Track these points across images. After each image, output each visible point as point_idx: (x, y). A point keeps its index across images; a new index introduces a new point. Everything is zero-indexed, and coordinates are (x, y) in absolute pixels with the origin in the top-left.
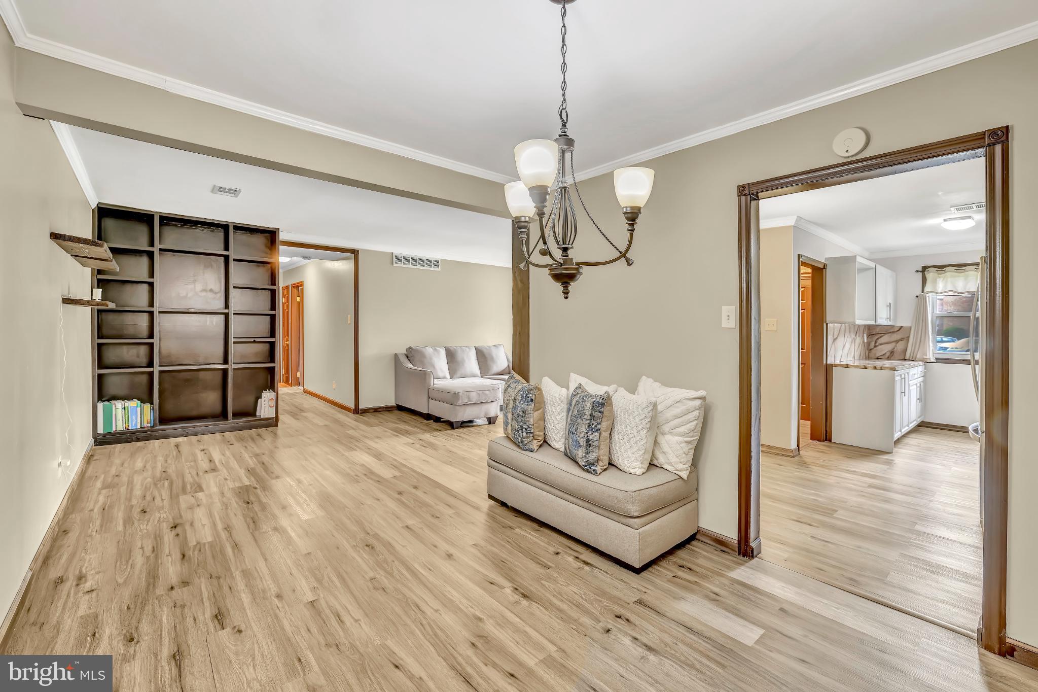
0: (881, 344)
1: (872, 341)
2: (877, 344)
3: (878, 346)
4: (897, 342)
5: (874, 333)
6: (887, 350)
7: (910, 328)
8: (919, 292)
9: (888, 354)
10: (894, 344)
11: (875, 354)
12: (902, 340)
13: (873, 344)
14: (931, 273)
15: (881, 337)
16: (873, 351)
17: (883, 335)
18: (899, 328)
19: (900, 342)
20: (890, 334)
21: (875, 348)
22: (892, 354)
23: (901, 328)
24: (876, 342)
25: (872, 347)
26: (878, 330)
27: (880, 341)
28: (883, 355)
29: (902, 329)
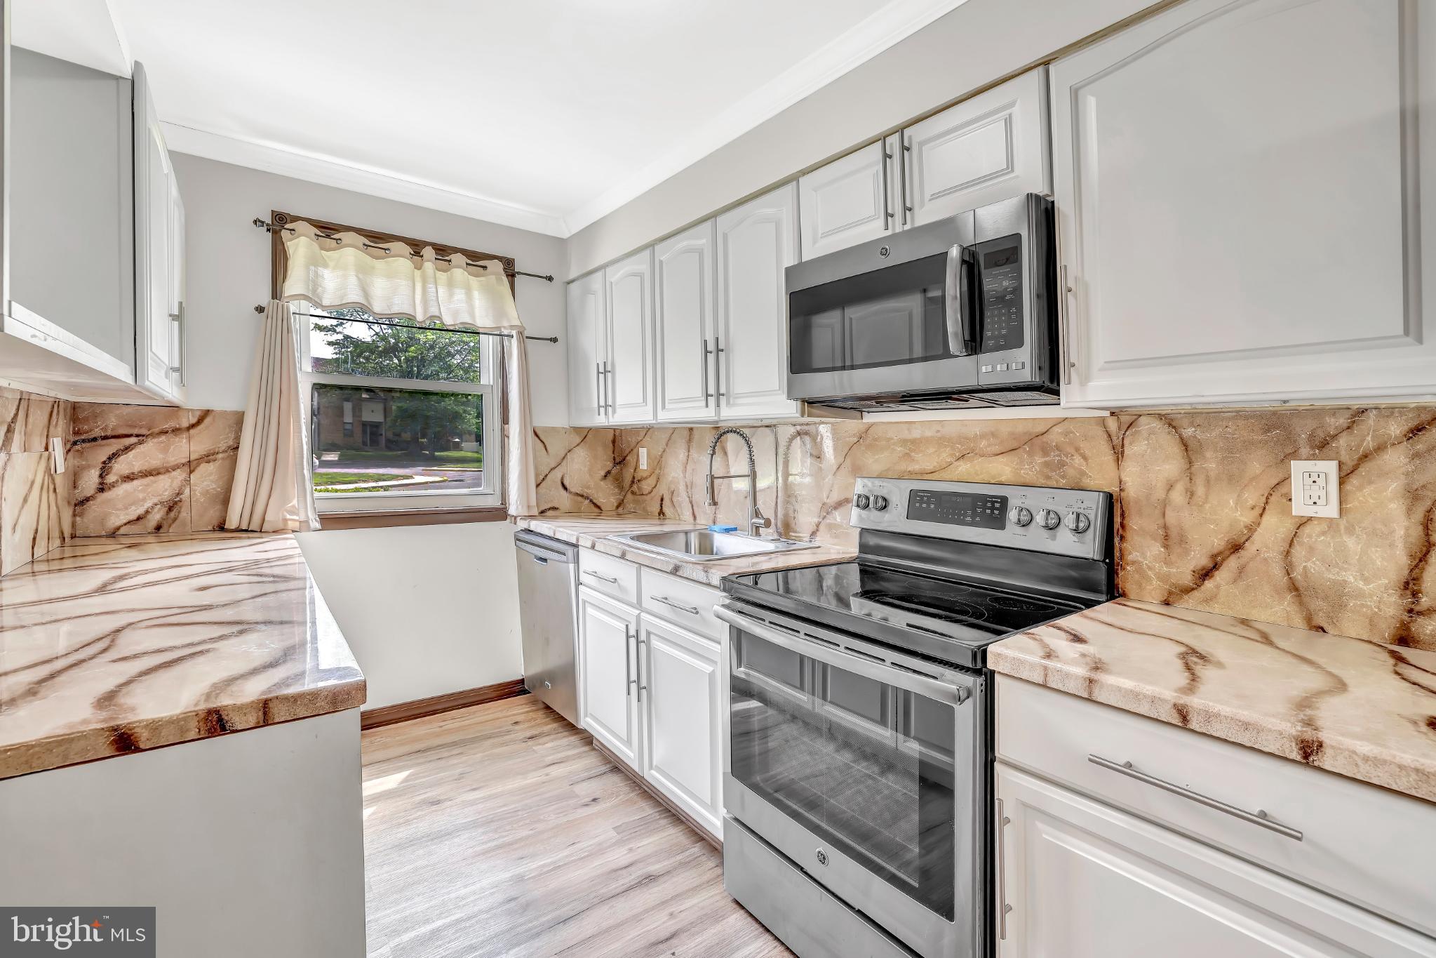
0: (129, 478)
1: (88, 467)
2: (111, 478)
3: (113, 485)
4: (191, 466)
5: (97, 432)
6: (156, 500)
7: (239, 419)
8: (264, 298)
9: (156, 517)
10: (179, 475)
11: (103, 521)
12: (208, 457)
13: (90, 480)
14: (303, 238)
15: (127, 449)
16: (94, 509)
17: (133, 440)
18: (198, 414)
19: (204, 468)
20: (163, 438)
21: (106, 495)
22: (172, 514)
23: (206, 413)
24: (105, 470)
25: (89, 492)
26: (112, 422)
27: (122, 466)
28: (139, 518)
29: (207, 421)
